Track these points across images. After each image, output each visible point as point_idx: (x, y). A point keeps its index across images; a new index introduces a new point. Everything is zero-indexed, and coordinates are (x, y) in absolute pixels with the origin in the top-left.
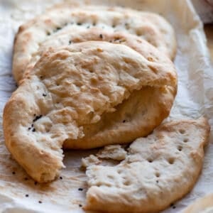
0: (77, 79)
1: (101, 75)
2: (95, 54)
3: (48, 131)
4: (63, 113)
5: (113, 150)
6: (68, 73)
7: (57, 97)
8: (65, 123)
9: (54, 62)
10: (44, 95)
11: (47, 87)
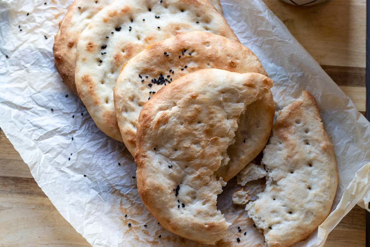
0: (192, 138)
1: (211, 122)
2: (193, 103)
3: (194, 198)
4: (199, 177)
5: (250, 172)
6: (180, 136)
7: (183, 164)
8: (207, 184)
9: (159, 132)
10: (170, 167)
11: (167, 157)
